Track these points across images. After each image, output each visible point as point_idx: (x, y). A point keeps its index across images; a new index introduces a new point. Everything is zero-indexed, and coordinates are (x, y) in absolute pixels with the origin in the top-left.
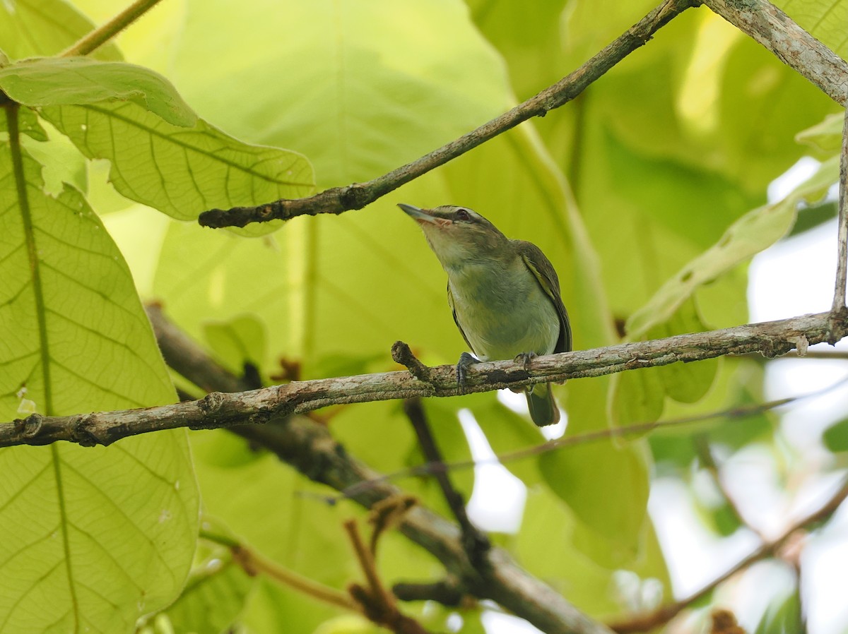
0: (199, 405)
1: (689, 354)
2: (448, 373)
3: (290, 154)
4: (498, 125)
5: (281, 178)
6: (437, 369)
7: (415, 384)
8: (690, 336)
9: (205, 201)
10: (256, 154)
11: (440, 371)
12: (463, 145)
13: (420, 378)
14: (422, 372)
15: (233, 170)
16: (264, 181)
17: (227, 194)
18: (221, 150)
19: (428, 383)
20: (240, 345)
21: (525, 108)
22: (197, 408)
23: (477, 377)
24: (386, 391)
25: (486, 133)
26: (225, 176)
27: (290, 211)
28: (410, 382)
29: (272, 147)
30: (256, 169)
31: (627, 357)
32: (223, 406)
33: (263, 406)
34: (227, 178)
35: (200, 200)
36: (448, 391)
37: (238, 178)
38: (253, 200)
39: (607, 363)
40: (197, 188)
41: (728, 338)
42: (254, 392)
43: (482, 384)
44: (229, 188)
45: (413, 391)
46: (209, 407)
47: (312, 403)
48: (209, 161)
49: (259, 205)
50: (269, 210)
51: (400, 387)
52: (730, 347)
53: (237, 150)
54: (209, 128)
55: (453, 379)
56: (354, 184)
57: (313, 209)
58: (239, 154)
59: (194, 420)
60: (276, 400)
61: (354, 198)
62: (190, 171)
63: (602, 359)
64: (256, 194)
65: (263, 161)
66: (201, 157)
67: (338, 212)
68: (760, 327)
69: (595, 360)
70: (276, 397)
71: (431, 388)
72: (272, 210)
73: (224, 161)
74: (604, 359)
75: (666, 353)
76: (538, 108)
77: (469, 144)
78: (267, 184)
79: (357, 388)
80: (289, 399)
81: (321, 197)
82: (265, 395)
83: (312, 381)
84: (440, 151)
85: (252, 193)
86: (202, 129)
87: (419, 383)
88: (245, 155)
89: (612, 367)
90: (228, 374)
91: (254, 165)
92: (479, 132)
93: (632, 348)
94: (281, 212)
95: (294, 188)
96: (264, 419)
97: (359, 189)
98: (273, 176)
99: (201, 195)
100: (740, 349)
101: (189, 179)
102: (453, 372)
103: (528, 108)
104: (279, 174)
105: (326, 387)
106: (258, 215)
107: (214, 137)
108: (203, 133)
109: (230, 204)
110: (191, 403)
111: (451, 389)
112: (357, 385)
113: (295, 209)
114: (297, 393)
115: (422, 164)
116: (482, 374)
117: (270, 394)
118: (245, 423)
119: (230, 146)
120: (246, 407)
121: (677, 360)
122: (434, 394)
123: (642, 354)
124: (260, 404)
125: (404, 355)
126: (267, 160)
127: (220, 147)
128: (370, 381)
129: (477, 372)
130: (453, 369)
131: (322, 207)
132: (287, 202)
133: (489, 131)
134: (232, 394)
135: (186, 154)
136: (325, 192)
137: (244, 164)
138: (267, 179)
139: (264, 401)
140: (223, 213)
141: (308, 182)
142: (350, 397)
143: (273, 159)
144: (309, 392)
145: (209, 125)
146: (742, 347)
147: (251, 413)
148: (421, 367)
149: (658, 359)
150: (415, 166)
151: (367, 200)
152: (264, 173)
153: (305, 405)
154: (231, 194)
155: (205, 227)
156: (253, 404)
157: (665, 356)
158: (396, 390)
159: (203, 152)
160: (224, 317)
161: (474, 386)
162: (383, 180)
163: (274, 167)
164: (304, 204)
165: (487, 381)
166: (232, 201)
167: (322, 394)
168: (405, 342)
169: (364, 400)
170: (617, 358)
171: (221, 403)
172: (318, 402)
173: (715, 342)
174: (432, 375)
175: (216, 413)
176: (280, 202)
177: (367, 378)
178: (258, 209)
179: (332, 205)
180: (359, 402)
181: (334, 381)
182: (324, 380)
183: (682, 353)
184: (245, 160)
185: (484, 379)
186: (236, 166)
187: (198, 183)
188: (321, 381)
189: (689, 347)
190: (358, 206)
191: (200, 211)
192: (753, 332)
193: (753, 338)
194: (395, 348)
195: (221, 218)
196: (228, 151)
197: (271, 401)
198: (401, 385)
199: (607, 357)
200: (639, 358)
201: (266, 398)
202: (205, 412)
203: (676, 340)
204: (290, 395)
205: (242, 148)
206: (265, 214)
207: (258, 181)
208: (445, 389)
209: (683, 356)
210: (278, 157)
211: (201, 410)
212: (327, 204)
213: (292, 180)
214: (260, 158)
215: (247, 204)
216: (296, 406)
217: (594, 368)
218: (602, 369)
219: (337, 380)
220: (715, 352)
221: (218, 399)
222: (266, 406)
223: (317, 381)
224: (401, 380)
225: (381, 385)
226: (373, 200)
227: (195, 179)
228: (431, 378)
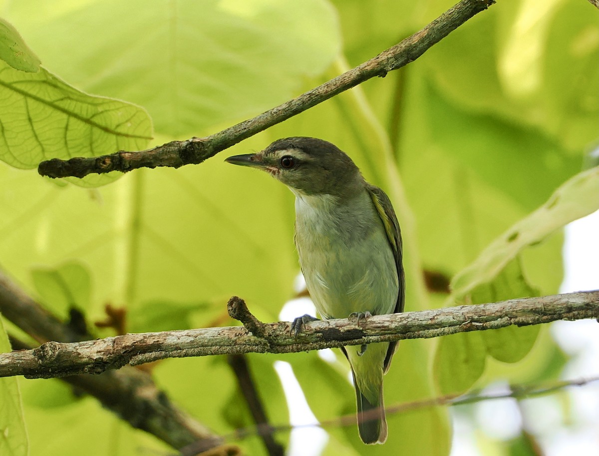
0: (34, 354)
1: (523, 319)
2: (283, 330)
3: (130, 106)
4: (338, 84)
5: (119, 130)
6: (272, 325)
7: (250, 340)
8: (525, 300)
9: (43, 151)
10: (96, 105)
11: (275, 327)
12: (303, 102)
13: (254, 334)
14: (257, 328)
15: (73, 120)
16: (103, 132)
17: (66, 143)
18: (62, 99)
19: (263, 339)
20: (67, 292)
21: (366, 68)
22: (32, 356)
23: (312, 334)
24: (221, 346)
25: (327, 92)
26: (64, 125)
27: (130, 163)
28: (246, 337)
29: (112, 98)
30: (96, 120)
31: (462, 319)
32: (59, 355)
33: (98, 357)
34: (66, 128)
35: (39, 149)
36: (282, 348)
37: (78, 128)
38: (92, 151)
39: (441, 325)
40: (36, 136)
41: (562, 304)
42: (90, 342)
43: (316, 342)
44: (68, 139)
45: (248, 346)
46: (44, 356)
47: (147, 355)
48: (49, 110)
49: (98, 156)
50: (108, 161)
51: (235, 343)
52: (564, 313)
53: (77, 100)
54: (51, 78)
55: (288, 336)
56: (194, 138)
57: (152, 161)
58: (79, 104)
59: (30, 370)
60: (111, 352)
61: (193, 152)
62: (30, 120)
63: (437, 321)
64: (94, 145)
65: (102, 112)
66: (42, 106)
67: (177, 166)
68: (594, 294)
69: (430, 322)
70: (111, 348)
71: (265, 344)
72: (112, 161)
73: (64, 111)
74: (439, 320)
75: (501, 317)
76: (379, 69)
77: (309, 102)
78: (106, 135)
79: (192, 342)
80: (124, 351)
81: (161, 150)
82: (101, 346)
83: (148, 334)
84: (280, 108)
85: (91, 144)
86: (44, 79)
87: (253, 338)
88: (85, 106)
89: (446, 329)
90: (54, 319)
91: (94, 116)
92: (320, 91)
93: (466, 311)
94: (120, 163)
95: (132, 140)
96: (99, 370)
97: (198, 143)
98: (112, 127)
99: (41, 144)
100: (574, 315)
101: (29, 127)
102: (288, 329)
103: (369, 68)
104: (118, 126)
105: (161, 340)
106: (97, 166)
107: (55, 86)
108: (44, 82)
109: (69, 154)
110: (27, 352)
111: (285, 345)
112: (192, 339)
113: (135, 161)
114: (133, 345)
115: (261, 120)
116: (317, 332)
117: (106, 345)
118: (80, 374)
119: (71, 96)
120: (81, 358)
121: (511, 324)
122: (268, 351)
123: (476, 317)
124: (95, 355)
125: (239, 310)
126: (106, 111)
127: (60, 96)
128: (205, 335)
129: (312, 330)
130: (288, 326)
131: (161, 160)
132: (127, 154)
133: (329, 89)
134: (68, 344)
135: (26, 102)
136: (165, 145)
137: (84, 114)
138: (106, 130)
139: (100, 352)
140: (63, 163)
141: (147, 135)
142: (184, 351)
143: (113, 110)
144: (144, 344)
145: (51, 75)
146: (576, 312)
147: (87, 364)
148: (256, 323)
149: (493, 322)
150: (254, 122)
151: (206, 154)
152: (103, 124)
153: (140, 357)
154: (70, 144)
155: (45, 176)
156: (89, 354)
157: (499, 319)
158: (231, 345)
159: (43, 101)
160: (50, 262)
161: (308, 343)
162: (223, 135)
163: (113, 119)
164: (144, 156)
165: (321, 339)
166: (71, 151)
167: (157, 347)
168: (240, 297)
169: (198, 354)
170: (452, 320)
171: (57, 353)
172: (153, 354)
173: (550, 308)
174: (266, 332)
175: (52, 363)
176: (120, 153)
177: (203, 332)
178: (98, 160)
179: (172, 158)
180: (194, 356)
181: (170, 335)
182: (160, 333)
183: (516, 317)
184: (84, 110)
185: (318, 337)
186: (76, 116)
187: (37, 132)
188: (157, 334)
189: (524, 312)
190: (197, 161)
191: (39, 160)
192: (587, 298)
193: (587, 305)
194: (231, 303)
195: (60, 168)
196: (69, 101)
197: (107, 352)
198: (236, 340)
199: (441, 318)
200: (473, 320)
201: (102, 349)
202: (40, 361)
203: (510, 304)
204: (125, 347)
205: (81, 98)
206: (105, 165)
207: (97, 132)
208: (279, 345)
209: (517, 320)
210: (118, 109)
211: (36, 359)
212: (166, 157)
213: (130, 133)
214: (100, 109)
215: (86, 155)
216: (131, 358)
217: (428, 329)
218: (436, 330)
219: (173, 333)
220: (549, 317)
221: (54, 348)
222: (102, 357)
223: (152, 333)
224: (236, 335)
225: (216, 339)
226: (212, 155)
227: (35, 128)
228: (266, 334)
